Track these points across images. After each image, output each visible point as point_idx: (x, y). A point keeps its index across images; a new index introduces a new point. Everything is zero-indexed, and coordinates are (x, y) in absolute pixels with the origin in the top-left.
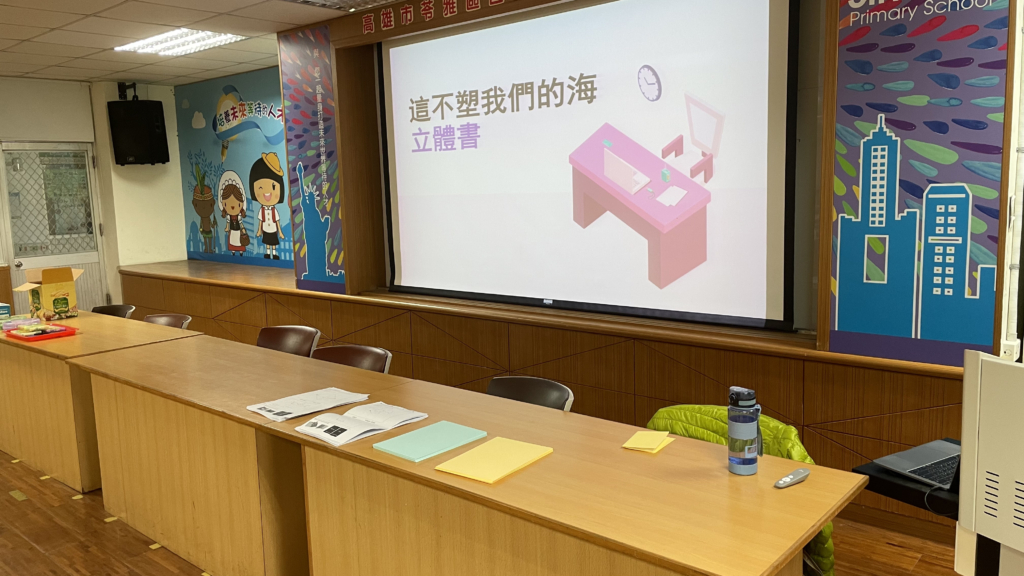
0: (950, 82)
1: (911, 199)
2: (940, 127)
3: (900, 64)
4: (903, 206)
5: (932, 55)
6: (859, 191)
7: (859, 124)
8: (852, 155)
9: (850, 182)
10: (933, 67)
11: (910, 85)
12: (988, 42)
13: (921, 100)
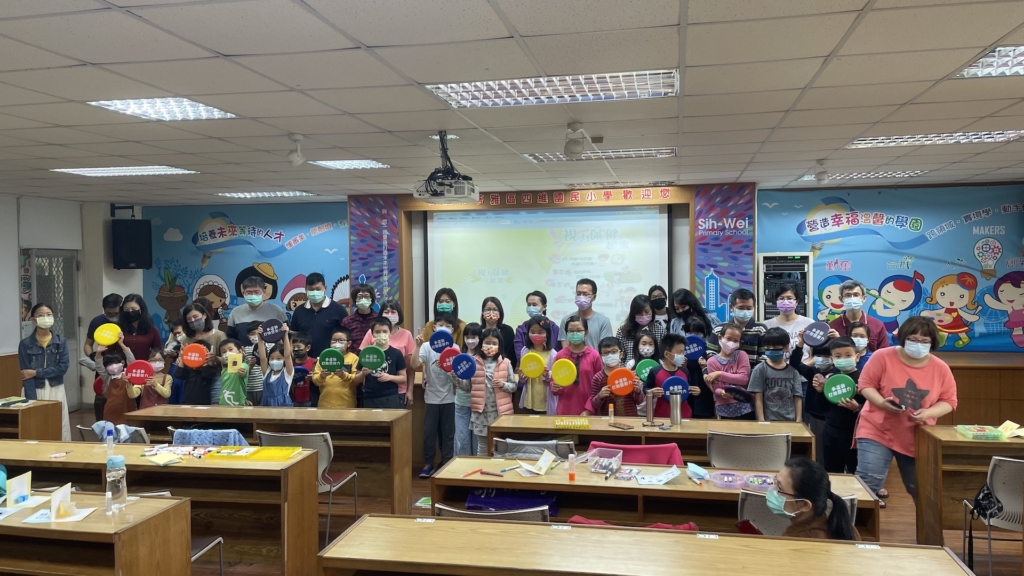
0: (735, 259)
1: (724, 300)
2: (732, 274)
3: (717, 251)
4: (721, 302)
5: (729, 249)
6: (705, 296)
7: (704, 271)
8: (702, 283)
9: (701, 293)
10: (729, 253)
11: (721, 259)
12: (747, 246)
13: (725, 264)
